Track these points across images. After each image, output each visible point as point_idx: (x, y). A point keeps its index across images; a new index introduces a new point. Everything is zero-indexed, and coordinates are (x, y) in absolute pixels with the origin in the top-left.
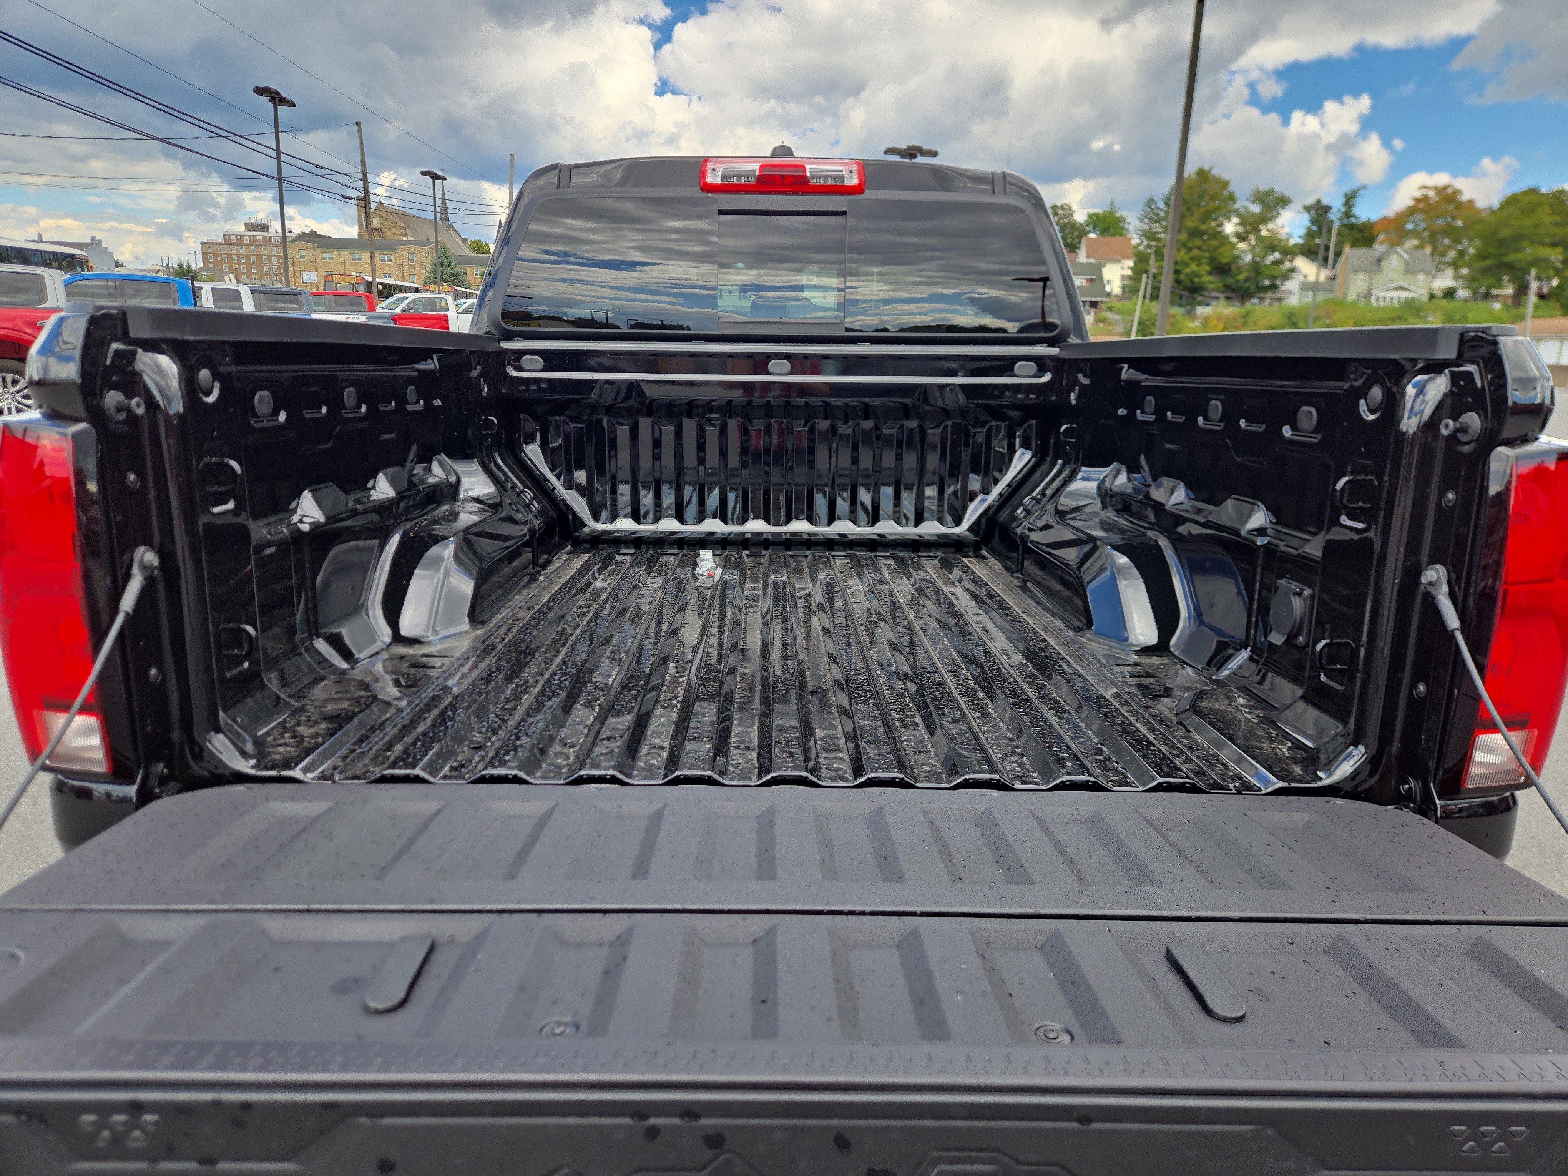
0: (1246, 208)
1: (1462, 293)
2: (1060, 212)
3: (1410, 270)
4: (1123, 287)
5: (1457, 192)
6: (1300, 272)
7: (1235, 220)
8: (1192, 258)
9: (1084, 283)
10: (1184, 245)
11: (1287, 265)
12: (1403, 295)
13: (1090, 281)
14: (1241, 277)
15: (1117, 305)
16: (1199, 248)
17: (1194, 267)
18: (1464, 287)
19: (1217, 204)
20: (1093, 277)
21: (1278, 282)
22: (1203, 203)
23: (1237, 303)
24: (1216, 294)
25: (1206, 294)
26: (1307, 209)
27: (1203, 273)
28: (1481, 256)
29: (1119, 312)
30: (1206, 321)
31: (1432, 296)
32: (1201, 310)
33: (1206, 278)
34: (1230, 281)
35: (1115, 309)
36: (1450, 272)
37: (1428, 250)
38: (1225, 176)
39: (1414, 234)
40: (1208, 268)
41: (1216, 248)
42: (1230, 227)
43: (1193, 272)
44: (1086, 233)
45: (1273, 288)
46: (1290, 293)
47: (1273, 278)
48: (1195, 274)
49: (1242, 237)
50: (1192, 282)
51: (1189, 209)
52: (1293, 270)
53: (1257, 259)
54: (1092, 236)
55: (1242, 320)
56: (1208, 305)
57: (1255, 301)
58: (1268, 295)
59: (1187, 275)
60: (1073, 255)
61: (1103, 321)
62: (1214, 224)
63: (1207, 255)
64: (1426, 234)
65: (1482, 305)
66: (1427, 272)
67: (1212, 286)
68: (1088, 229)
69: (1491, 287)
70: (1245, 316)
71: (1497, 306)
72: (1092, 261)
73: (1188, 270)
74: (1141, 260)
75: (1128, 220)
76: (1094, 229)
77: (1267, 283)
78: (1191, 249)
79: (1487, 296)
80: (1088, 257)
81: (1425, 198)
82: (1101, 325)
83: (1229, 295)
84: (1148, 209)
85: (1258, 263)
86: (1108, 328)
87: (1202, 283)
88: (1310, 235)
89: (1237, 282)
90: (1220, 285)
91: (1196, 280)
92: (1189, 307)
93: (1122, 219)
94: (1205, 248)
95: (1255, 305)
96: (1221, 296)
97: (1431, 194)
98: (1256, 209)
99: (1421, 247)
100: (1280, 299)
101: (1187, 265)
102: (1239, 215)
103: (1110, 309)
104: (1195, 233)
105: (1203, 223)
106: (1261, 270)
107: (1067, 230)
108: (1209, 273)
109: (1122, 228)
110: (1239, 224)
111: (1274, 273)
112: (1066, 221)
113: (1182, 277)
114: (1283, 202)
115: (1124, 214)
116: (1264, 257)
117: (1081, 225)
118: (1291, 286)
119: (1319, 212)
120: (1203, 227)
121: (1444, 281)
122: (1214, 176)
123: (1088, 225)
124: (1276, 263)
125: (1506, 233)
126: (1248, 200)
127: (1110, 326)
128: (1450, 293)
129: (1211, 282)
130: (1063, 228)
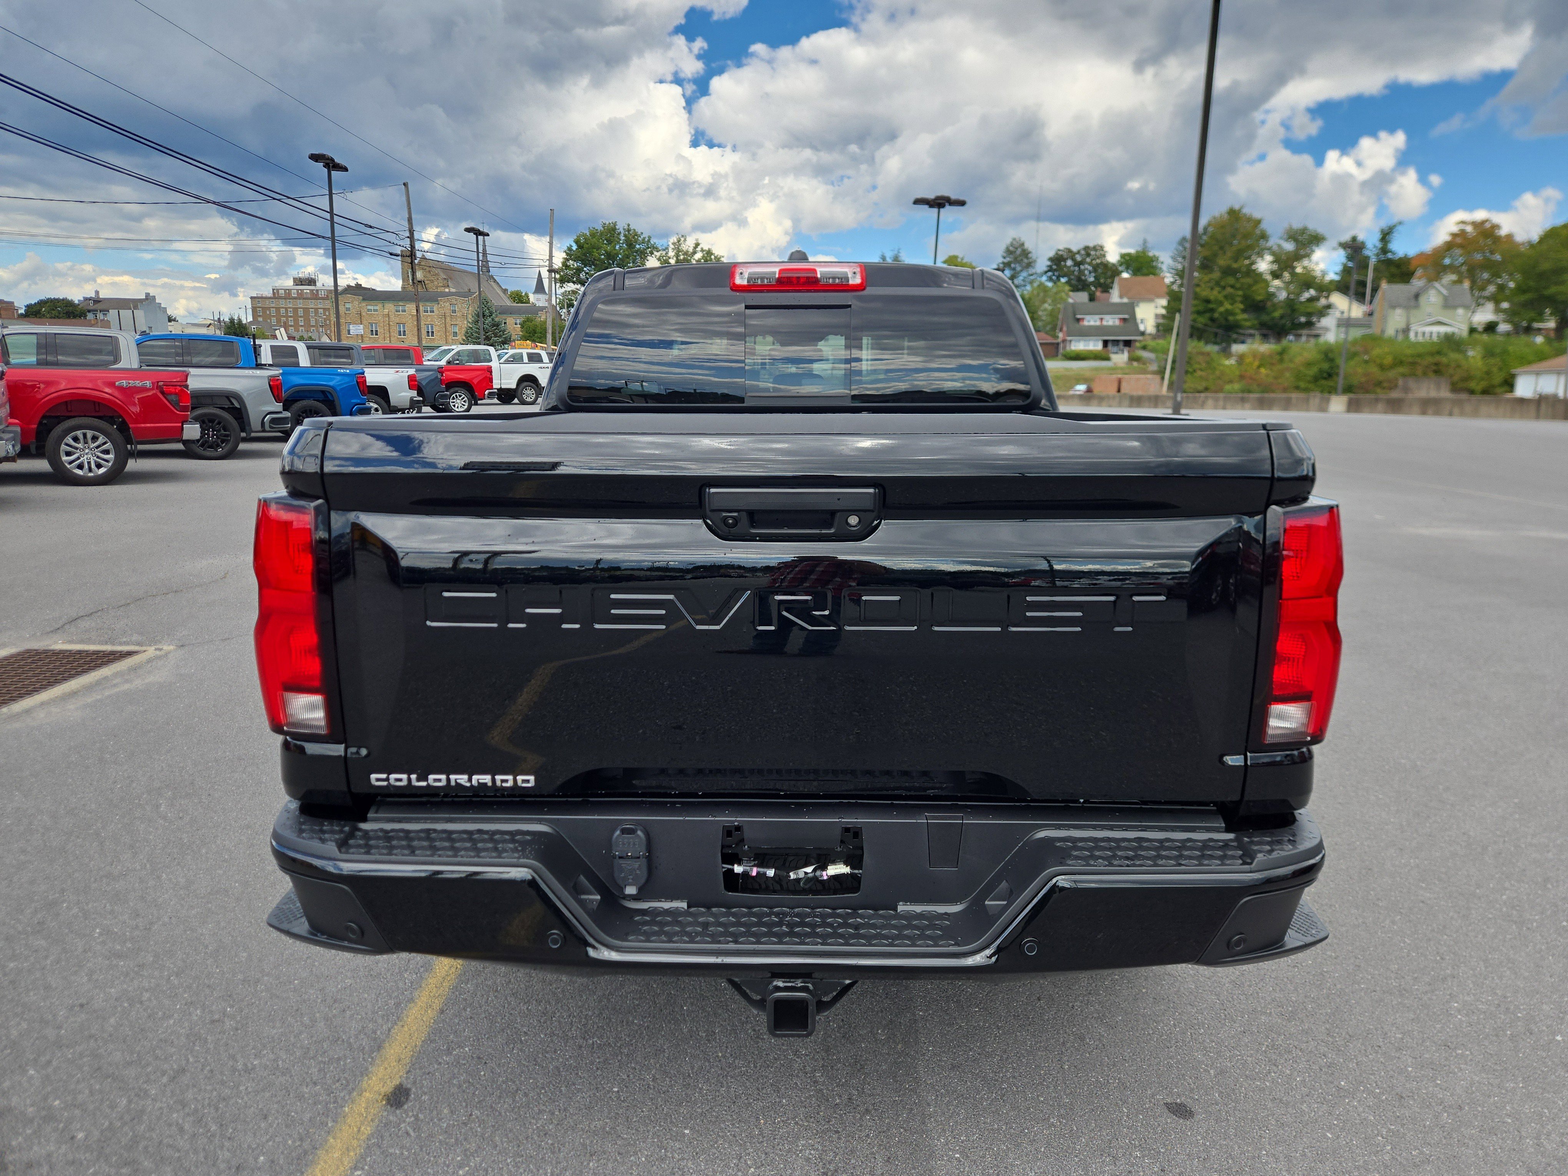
0: (1279, 246)
1: (1503, 327)
2: (1093, 253)
3: (1449, 304)
4: (1158, 326)
5: (1496, 227)
6: (1337, 308)
7: (1269, 258)
8: (1226, 297)
9: (1117, 322)
10: (1218, 283)
11: (1323, 301)
12: (1443, 329)
13: (1124, 320)
14: (1277, 314)
15: (1151, 343)
16: (1232, 287)
17: (1227, 306)
18: (1505, 321)
19: (1249, 242)
20: (1126, 316)
21: (1314, 319)
22: (1235, 242)
23: (1272, 340)
24: (1252, 331)
25: (1241, 331)
26: (1344, 246)
27: (1238, 311)
28: (1521, 289)
29: (1153, 350)
30: (1241, 358)
31: (1472, 330)
32: (1237, 348)
33: (1241, 316)
34: (1265, 318)
35: (1149, 347)
36: (1490, 306)
37: (1467, 284)
38: (1257, 215)
39: (1452, 268)
40: (1242, 306)
41: (1250, 286)
42: (1264, 265)
43: (1227, 311)
44: (1119, 273)
45: (1309, 324)
46: (1327, 329)
47: (1309, 315)
48: (1229, 312)
49: (1276, 275)
50: (1226, 320)
51: (1222, 248)
52: (1329, 306)
53: (1292, 297)
54: (1125, 275)
55: (1278, 357)
56: (1243, 342)
57: (1291, 337)
58: (1305, 332)
59: (1221, 313)
60: (1105, 295)
61: (1138, 359)
62: (1247, 262)
63: (1240, 293)
64: (1464, 268)
65: (1523, 338)
66: (1466, 307)
67: (1248, 324)
68: (1120, 268)
69: (1533, 320)
70: (1282, 353)
71: (1539, 340)
72: (1125, 300)
73: (1222, 309)
74: (1174, 299)
75: (1161, 259)
76: (1127, 268)
77: (1303, 319)
78: (1224, 288)
79: (1528, 330)
80: (1121, 297)
81: (1463, 233)
82: (1135, 364)
83: (1265, 331)
84: (1181, 248)
85: (1293, 300)
86: (1141, 366)
87: (1237, 321)
88: (1346, 271)
89: (1273, 319)
90: (1256, 322)
91: (1231, 318)
92: (1224, 345)
93: (1155, 259)
94: (1238, 285)
95: (1291, 341)
96: (1256, 332)
97: (1469, 229)
98: (1289, 246)
99: (1459, 281)
100: (1317, 336)
101: (1221, 304)
102: (1273, 254)
103: (1144, 348)
104: (1228, 272)
105: (1236, 261)
106: (1297, 307)
107: (1100, 271)
108: (1244, 311)
109: (1155, 268)
110: (1273, 262)
111: (1309, 310)
112: (1098, 261)
113: (1216, 315)
114: (1317, 239)
115: (1157, 254)
116: (1299, 294)
117: (1114, 265)
118: (1328, 322)
119: (1354, 248)
120: (1235, 266)
121: (1484, 315)
122: (1245, 215)
123: (1121, 265)
124: (1311, 300)
125: (1546, 266)
126: (1281, 238)
127: (1144, 364)
128: (1490, 327)
129: (1245, 320)
130: (1095, 268)
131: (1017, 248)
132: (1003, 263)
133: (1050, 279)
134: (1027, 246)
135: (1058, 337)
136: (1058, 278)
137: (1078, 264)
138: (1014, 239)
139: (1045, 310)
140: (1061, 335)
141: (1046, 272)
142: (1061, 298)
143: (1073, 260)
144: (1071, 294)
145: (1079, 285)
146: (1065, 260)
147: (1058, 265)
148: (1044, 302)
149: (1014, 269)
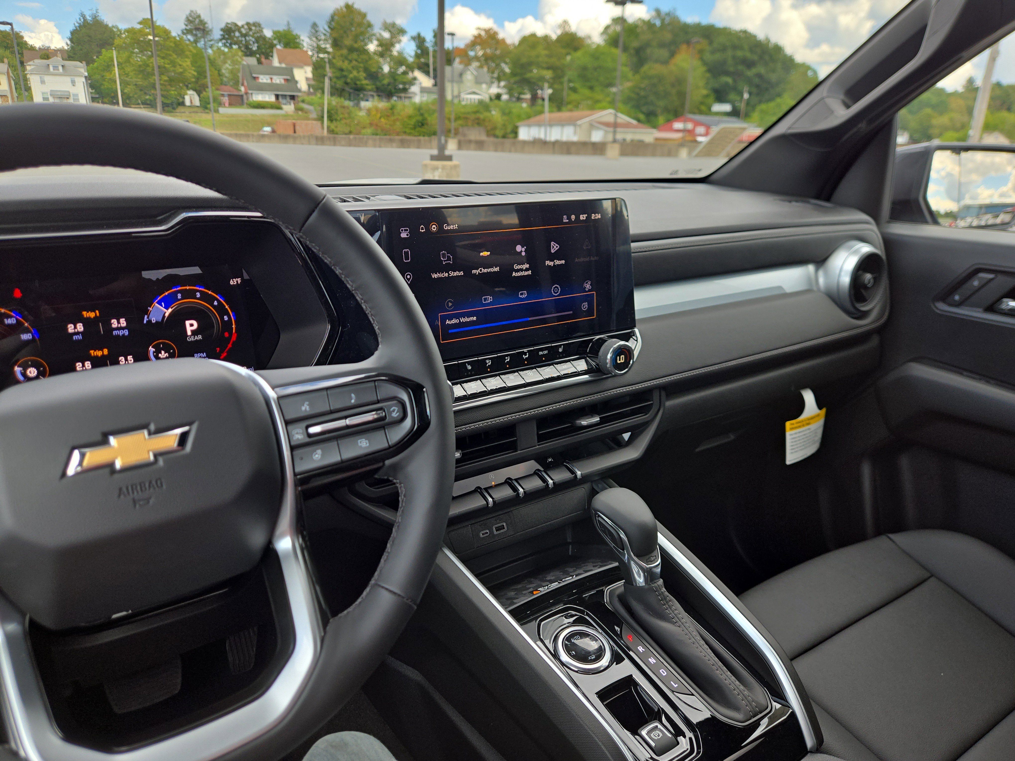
0: (380, 34)
1: (505, 97)
2: (253, 28)
3: (478, 81)
4: (309, 86)
5: (496, 33)
6: (418, 80)
7: (375, 43)
8: (353, 67)
9: (283, 82)
10: (346, 58)
11: (410, 75)
12: (476, 97)
13: (287, 80)
14: (386, 82)
15: (307, 98)
16: (356, 60)
17: (355, 73)
18: (506, 94)
19: (362, 29)
20: (288, 77)
21: (407, 86)
22: (353, 29)
23: (384, 100)
24: (372, 93)
25: (365, 93)
26: (413, 38)
27: (362, 77)
28: (513, 74)
29: (309, 104)
30: (369, 111)
31: (491, 99)
32: (363, 104)
33: (365, 82)
34: (378, 84)
35: (306, 101)
36: (495, 84)
37: (485, 69)
38: (363, 10)
39: (476, 58)
40: (364, 75)
41: (367, 61)
42: (372, 47)
43: (355, 77)
44: (275, 45)
45: (405, 90)
46: (415, 94)
47: (404, 83)
48: (356, 79)
49: (382, 55)
50: (356, 84)
51: (345, 32)
52: (415, 79)
53: (393, 70)
54: (279, 47)
55: (390, 111)
56: (367, 100)
57: (395, 98)
58: (403, 95)
59: (352, 79)
60: (267, 61)
61: (301, 110)
62: (363, 43)
63: (362, 65)
64: (483, 59)
65: (518, 104)
66: (486, 83)
67: (369, 87)
68: (275, 42)
69: (520, 93)
70: (392, 108)
71: (524, 105)
72: (283, 65)
73: (351, 76)
74: (318, 67)
75: (302, 38)
76: (280, 42)
77: (401, 86)
78: (351, 61)
79: (519, 99)
80: (280, 63)
81: (480, 36)
82: (300, 113)
83: (380, 94)
84: (313, 31)
85: (393, 73)
86: (304, 114)
87: (362, 84)
88: (417, 56)
89: (383, 85)
90: (373, 87)
91: (358, 83)
92: (356, 101)
93: (297, 37)
94: (360, 60)
95: (395, 101)
96: (375, 94)
97: (483, 33)
98: (386, 35)
99: (481, 67)
100: (410, 98)
101: (350, 72)
102: (378, 40)
103: (303, 101)
104: (351, 50)
105: (356, 42)
106: (397, 77)
107: (261, 42)
108: (366, 78)
109: (299, 44)
110: (378, 46)
111: (404, 80)
112: (259, 35)
113: (349, 80)
114: (402, 32)
115: (299, 33)
116: (397, 69)
117: (270, 39)
118: (414, 89)
119: (419, 40)
120: (356, 46)
121: (494, 90)
122: (356, 10)
123: (275, 39)
124: (405, 73)
125: (524, 60)
126: (381, 29)
127: (306, 113)
128: (498, 97)
129: (367, 85)
130: (257, 41)
131: (195, 19)
132: (186, 29)
133: (225, 45)
134: (203, 17)
135: (240, 90)
136: (231, 44)
137: (245, 36)
138: (192, 11)
139: (227, 69)
140: (243, 89)
141: (221, 40)
142: (237, 61)
143: (240, 32)
144: (245, 58)
145: (249, 53)
146: (234, 32)
147: (229, 35)
148: (225, 62)
149: (196, 35)
